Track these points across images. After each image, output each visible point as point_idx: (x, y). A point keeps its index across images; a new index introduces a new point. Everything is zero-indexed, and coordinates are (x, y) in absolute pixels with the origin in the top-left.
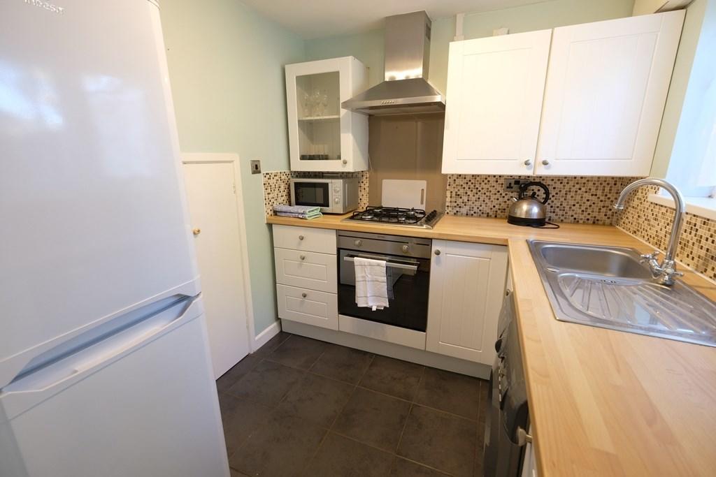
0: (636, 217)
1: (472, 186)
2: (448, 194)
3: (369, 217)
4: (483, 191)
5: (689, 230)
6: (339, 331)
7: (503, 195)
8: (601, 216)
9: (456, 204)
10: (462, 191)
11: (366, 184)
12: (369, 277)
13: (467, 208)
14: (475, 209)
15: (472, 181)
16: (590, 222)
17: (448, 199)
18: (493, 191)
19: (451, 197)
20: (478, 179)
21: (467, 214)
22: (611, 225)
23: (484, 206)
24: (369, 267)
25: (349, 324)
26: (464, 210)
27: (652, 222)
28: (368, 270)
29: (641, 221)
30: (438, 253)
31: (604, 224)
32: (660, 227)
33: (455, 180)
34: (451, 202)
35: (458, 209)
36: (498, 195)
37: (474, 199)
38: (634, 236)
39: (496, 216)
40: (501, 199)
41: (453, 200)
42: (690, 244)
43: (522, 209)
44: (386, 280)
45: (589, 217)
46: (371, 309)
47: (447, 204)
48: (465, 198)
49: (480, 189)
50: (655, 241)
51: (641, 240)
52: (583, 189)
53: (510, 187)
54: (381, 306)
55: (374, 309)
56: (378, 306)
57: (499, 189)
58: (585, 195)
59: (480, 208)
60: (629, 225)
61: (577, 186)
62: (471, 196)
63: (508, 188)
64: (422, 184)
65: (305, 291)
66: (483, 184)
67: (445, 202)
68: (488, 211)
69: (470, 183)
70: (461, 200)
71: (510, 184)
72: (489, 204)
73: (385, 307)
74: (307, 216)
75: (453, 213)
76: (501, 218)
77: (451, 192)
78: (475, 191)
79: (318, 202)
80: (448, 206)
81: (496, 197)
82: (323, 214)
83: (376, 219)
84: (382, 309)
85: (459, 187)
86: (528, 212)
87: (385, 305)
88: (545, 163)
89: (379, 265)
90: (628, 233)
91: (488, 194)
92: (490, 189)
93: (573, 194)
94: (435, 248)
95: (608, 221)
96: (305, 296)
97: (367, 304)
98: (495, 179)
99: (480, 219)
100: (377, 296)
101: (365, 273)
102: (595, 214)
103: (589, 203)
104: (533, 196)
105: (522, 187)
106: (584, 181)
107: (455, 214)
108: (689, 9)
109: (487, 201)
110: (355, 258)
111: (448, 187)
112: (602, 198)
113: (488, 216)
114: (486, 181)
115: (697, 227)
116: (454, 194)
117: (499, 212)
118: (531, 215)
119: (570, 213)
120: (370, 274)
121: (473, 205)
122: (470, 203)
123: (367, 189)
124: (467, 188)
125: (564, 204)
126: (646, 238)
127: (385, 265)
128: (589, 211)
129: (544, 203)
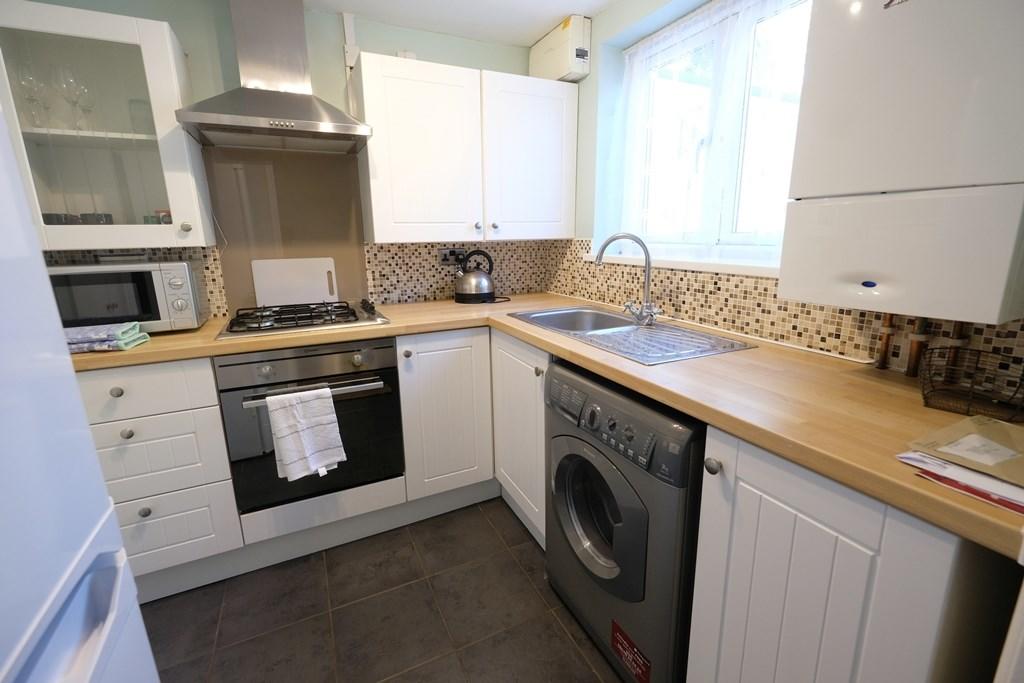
0: (570, 278)
1: (400, 261)
2: (369, 276)
3: (268, 324)
4: (414, 267)
5: (631, 280)
6: (246, 546)
7: (440, 270)
8: (532, 284)
9: (382, 289)
10: (387, 269)
11: (216, 270)
12: (303, 423)
13: (399, 291)
14: (409, 292)
15: (400, 254)
16: (525, 291)
17: (370, 283)
18: (427, 267)
19: (374, 280)
20: (406, 251)
21: (399, 301)
22: (541, 291)
23: (418, 287)
24: (299, 407)
25: (266, 523)
26: (395, 296)
27: (591, 280)
28: (299, 411)
29: (576, 281)
30: (408, 355)
31: (536, 292)
32: (600, 283)
33: (375, 255)
34: (374, 286)
35: (386, 295)
36: (433, 271)
37: (405, 278)
38: (572, 296)
39: (435, 299)
40: (437, 276)
41: (378, 283)
42: (635, 291)
43: (470, 284)
44: (336, 419)
45: (523, 286)
46: (318, 474)
47: (371, 290)
48: (394, 279)
49: (410, 264)
50: (598, 296)
51: (582, 298)
52: (515, 256)
53: (445, 259)
54: (334, 464)
55: (323, 472)
56: (326, 467)
57: (434, 262)
58: (518, 262)
59: (415, 290)
60: (563, 288)
61: (510, 254)
62: (401, 275)
63: (443, 260)
64: (328, 263)
65: (145, 504)
66: (413, 257)
67: (367, 287)
68: (425, 293)
69: (396, 258)
70: (388, 282)
71: (445, 255)
72: (425, 283)
73: (340, 463)
74: (121, 343)
75: (380, 302)
76: (441, 299)
77: (373, 272)
78: (404, 268)
79: (130, 314)
80: (371, 293)
81: (431, 273)
82: (152, 334)
83: (276, 325)
84: (336, 467)
85: (383, 265)
86: (478, 286)
87: (339, 459)
88: (495, 227)
89: (318, 397)
90: (564, 295)
91: (421, 270)
92: (424, 263)
93: (506, 262)
94: (401, 349)
95: (538, 288)
96: (146, 513)
97: (308, 468)
98: (426, 250)
99: (416, 305)
100: (321, 451)
101: (295, 417)
102: (528, 282)
103: (521, 271)
104: (478, 267)
105: (460, 257)
106: (514, 247)
107: (383, 303)
108: (582, 83)
109: (421, 280)
110: (268, 398)
111: (367, 265)
112: (531, 265)
113: (425, 299)
114: (416, 254)
115: (638, 275)
116: (377, 275)
117: (437, 292)
118: (481, 289)
119: (508, 284)
120: (305, 417)
121: (405, 288)
122: (401, 284)
123: (220, 281)
124: (393, 264)
125: (501, 274)
126: (587, 296)
127: (330, 395)
128: (523, 280)
129: (490, 273)
